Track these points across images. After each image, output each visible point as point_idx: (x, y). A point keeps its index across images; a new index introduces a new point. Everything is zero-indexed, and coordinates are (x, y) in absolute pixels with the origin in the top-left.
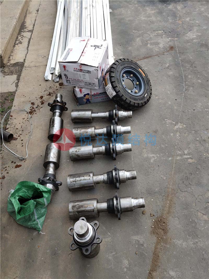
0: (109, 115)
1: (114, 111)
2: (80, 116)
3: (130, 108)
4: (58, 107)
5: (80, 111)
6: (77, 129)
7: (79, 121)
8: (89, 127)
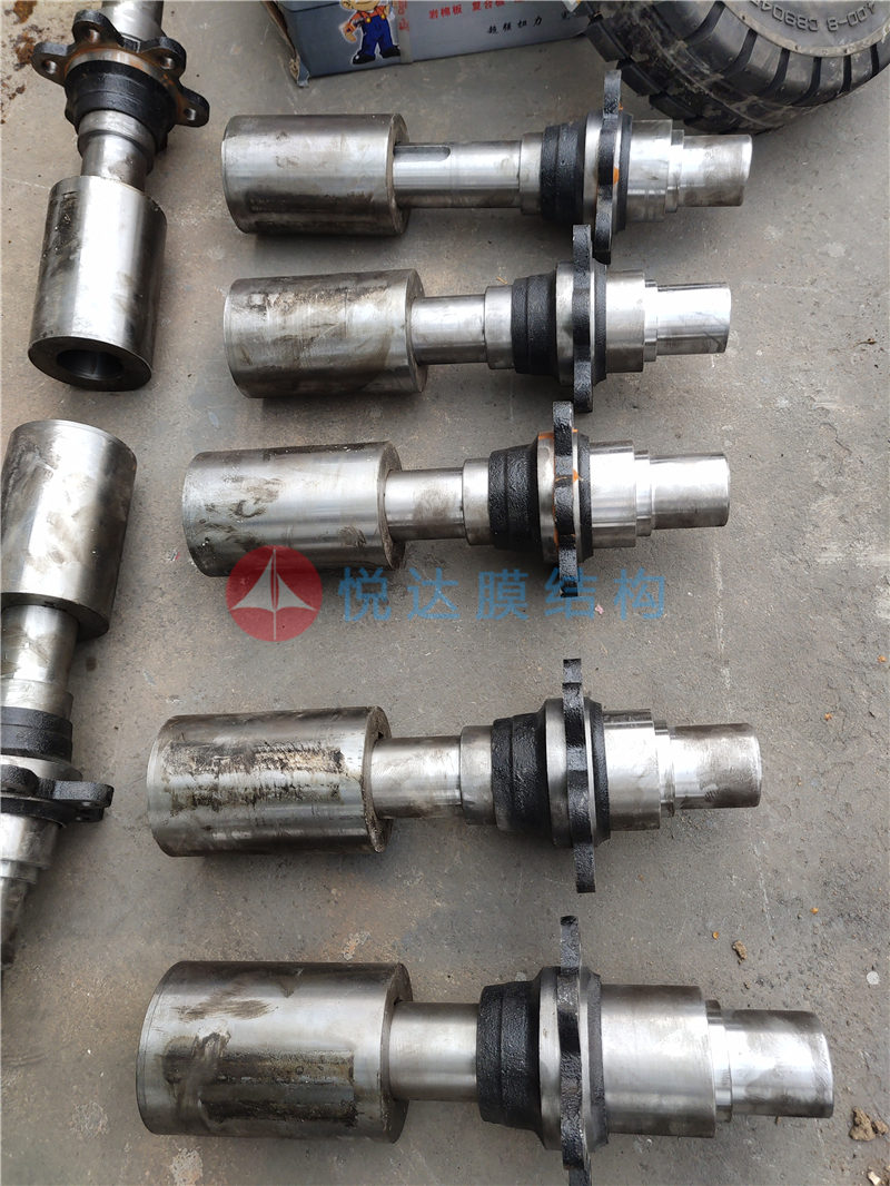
0: (543, 176)
1: (593, 137)
2: (292, 173)
3: (733, 107)
4: (115, 89)
5: (299, 130)
6: (257, 299)
7: (286, 218)
8: (362, 283)
